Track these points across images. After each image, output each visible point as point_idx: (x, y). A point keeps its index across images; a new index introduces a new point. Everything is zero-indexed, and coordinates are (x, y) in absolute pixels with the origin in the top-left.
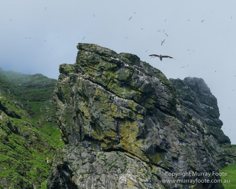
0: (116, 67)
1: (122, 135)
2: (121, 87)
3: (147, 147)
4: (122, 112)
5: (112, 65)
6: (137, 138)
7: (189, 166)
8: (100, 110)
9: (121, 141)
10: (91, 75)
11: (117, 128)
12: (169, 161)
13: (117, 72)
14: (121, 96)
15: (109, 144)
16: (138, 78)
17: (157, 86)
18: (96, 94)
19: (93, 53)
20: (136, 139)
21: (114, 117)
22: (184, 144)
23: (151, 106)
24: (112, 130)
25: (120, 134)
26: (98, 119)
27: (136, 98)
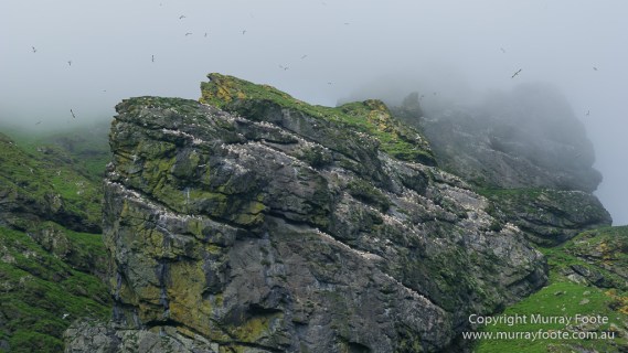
0: (173, 150)
1: (174, 293)
2: (182, 189)
3: (223, 311)
4: (172, 246)
5: (163, 147)
6: (203, 295)
7: (335, 334)
8: (130, 245)
9: (171, 304)
10: (123, 172)
11: (162, 280)
12: (286, 330)
13: (174, 160)
14: (178, 210)
15: (147, 313)
16: (219, 165)
17: (279, 171)
18: (123, 213)
19: (131, 125)
20: (200, 297)
21: (156, 258)
22: (330, 288)
23: (253, 218)
24: (152, 284)
25: (170, 291)
26: (126, 264)
27: (211, 210)
